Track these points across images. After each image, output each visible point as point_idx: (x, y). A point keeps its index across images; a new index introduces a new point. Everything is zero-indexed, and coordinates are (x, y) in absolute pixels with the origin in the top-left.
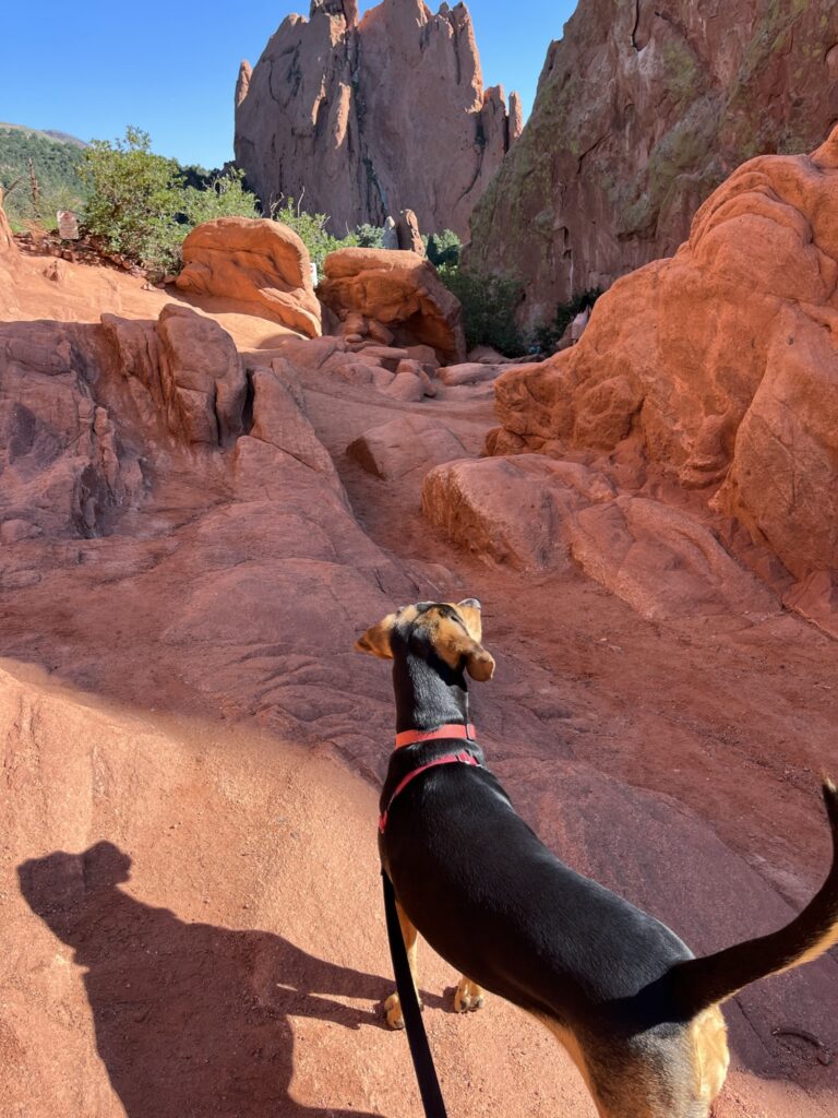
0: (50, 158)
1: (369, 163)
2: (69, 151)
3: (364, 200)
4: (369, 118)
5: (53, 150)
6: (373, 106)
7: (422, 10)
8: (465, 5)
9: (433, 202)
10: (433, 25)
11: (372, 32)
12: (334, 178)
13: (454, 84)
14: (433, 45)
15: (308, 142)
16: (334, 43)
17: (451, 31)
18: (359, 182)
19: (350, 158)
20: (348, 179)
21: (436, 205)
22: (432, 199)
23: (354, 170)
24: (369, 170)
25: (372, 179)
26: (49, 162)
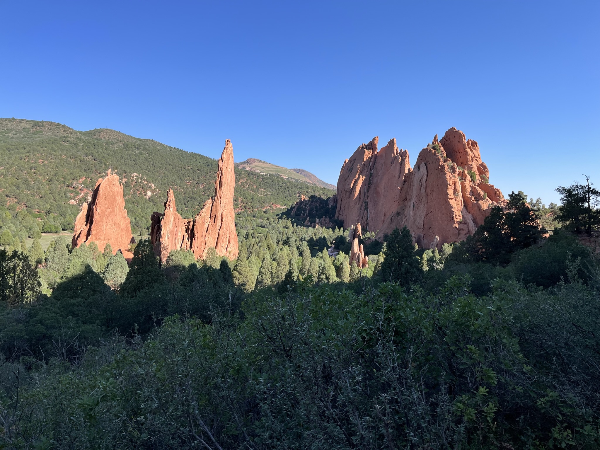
0: (281, 187)
1: (367, 203)
2: (289, 184)
3: (361, 216)
4: (372, 186)
5: (283, 183)
6: (375, 182)
7: (395, 151)
8: (407, 151)
9: (383, 219)
10: (396, 158)
11: (381, 156)
12: (352, 208)
13: (397, 178)
14: (394, 165)
15: (348, 193)
16: (365, 160)
17: (400, 160)
18: (361, 209)
19: (359, 201)
20: (357, 208)
21: (384, 220)
22: (383, 218)
23: (360, 205)
24: (366, 205)
25: (366, 209)
26: (280, 188)
